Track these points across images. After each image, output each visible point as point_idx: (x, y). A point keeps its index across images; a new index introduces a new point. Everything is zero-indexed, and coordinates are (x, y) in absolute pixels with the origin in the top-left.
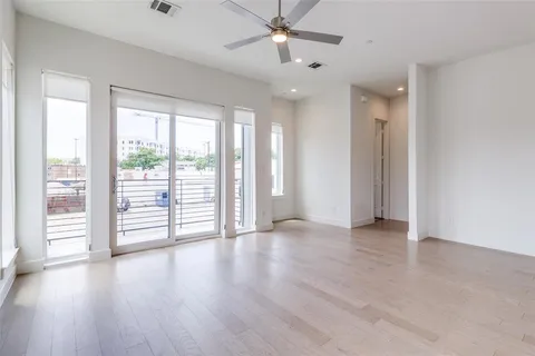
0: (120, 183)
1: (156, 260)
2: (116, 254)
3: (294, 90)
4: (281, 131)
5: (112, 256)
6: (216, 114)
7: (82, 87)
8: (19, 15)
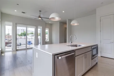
0: (17, 39)
1: (24, 52)
2: (17, 50)
3: (50, 22)
4: (48, 29)
7: (11, 23)
8: (1, 13)
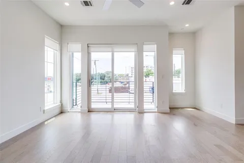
3: (187, 25)
5: (89, 112)
6: (134, 49)
